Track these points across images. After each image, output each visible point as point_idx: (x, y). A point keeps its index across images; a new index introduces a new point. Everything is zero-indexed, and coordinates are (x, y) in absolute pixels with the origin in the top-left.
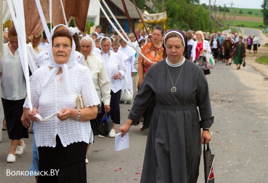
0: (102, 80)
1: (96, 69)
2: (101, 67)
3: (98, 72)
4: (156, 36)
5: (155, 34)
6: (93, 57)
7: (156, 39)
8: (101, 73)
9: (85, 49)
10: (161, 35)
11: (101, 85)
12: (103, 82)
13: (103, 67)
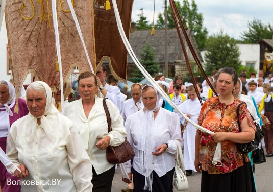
0: (74, 157)
1: (60, 139)
2: (70, 134)
3: (64, 143)
4: (223, 84)
5: (221, 81)
6: (54, 117)
7: (223, 90)
8: (70, 144)
9: (34, 105)
10: (232, 84)
11: (72, 167)
12: (75, 161)
13: (73, 133)
